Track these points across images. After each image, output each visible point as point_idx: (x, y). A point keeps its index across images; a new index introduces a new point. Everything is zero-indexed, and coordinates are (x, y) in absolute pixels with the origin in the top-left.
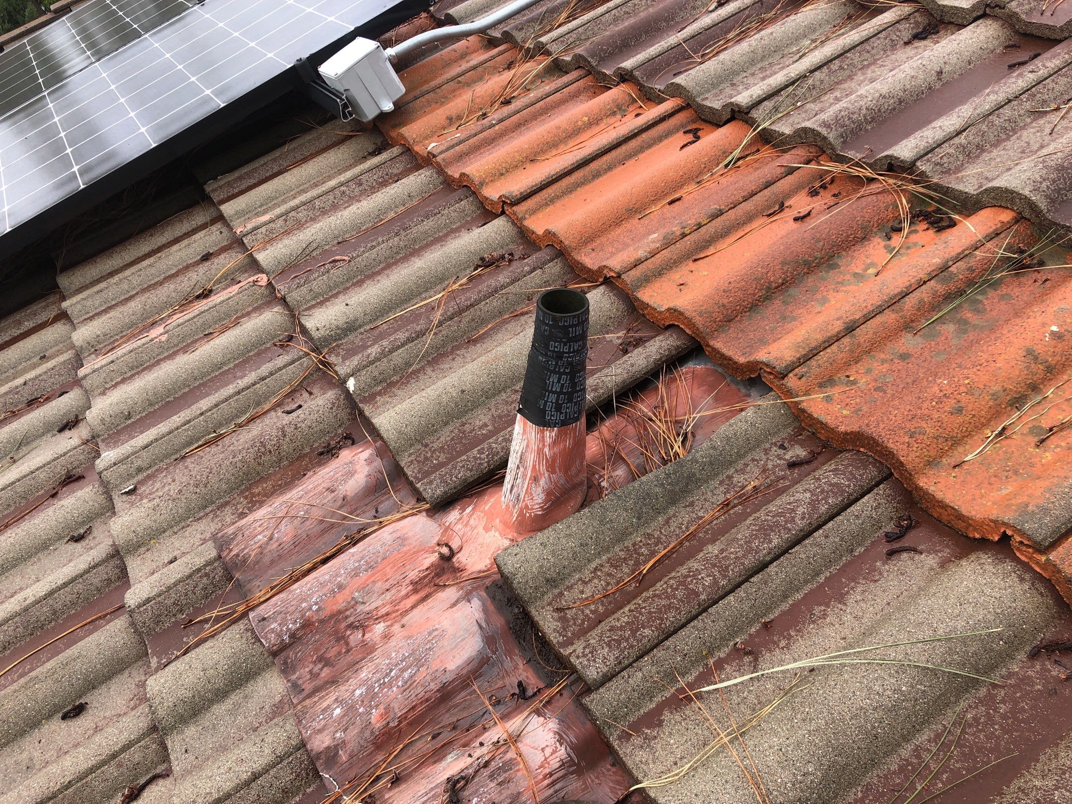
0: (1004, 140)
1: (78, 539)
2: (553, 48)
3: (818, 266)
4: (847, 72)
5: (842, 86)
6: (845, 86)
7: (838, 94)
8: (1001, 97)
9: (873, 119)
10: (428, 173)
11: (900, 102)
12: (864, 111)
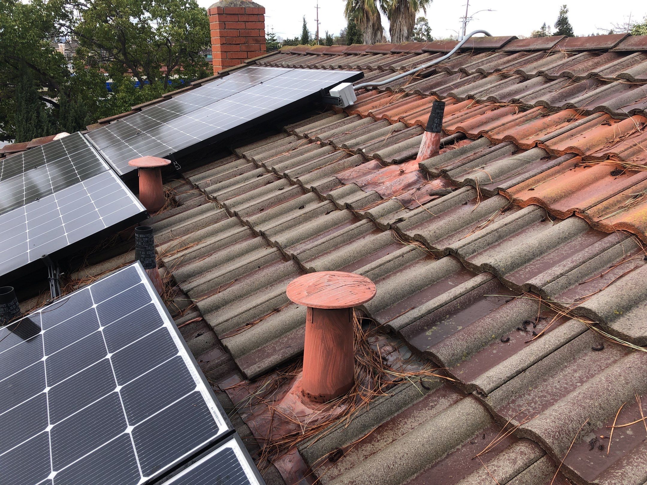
4: (501, 89)
9: (509, 94)
10: (368, 118)
11: (516, 91)
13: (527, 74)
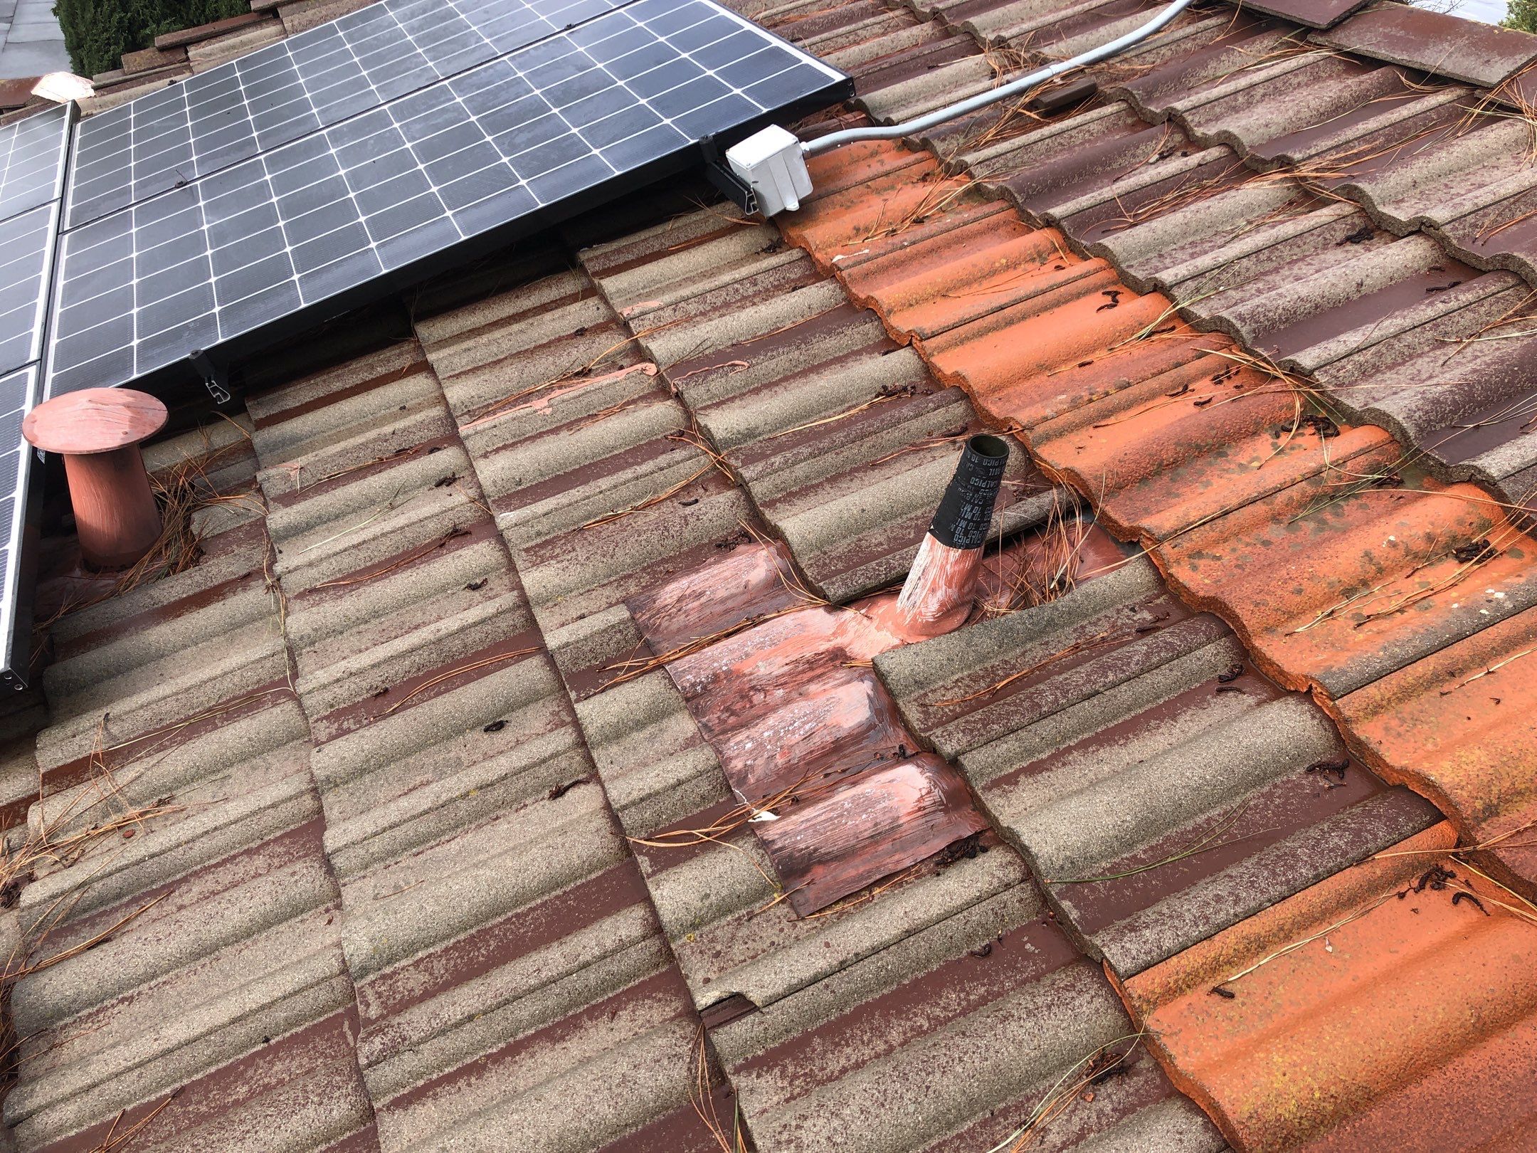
0: (1400, 365)
1: (474, 588)
2: (977, 171)
3: (1209, 451)
4: (1275, 264)
5: (1267, 278)
6: (1269, 278)
7: (1260, 285)
8: (1408, 323)
9: (1287, 319)
10: (831, 287)
11: (1317, 307)
12: (1280, 311)
13: (1381, 209)
